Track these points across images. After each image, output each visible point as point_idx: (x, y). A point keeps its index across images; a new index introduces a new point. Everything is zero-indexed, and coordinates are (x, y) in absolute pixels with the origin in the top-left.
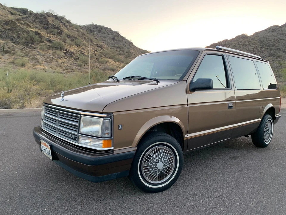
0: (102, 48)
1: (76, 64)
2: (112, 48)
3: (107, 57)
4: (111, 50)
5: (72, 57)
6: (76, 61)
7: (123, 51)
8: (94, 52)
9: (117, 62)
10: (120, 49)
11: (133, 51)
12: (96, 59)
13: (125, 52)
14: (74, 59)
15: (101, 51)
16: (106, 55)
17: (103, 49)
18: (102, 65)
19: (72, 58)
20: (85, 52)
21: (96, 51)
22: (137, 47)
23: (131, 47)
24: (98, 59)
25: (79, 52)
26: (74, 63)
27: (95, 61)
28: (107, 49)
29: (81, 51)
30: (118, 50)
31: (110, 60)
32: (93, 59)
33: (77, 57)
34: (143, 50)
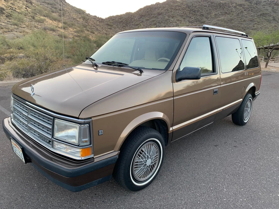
0: (32, 4)
1: (10, 22)
2: (42, 3)
3: (41, 15)
4: (42, 6)
5: (4, 13)
6: (10, 19)
7: (55, 8)
8: (26, 8)
9: (54, 21)
10: (51, 6)
11: (66, 9)
12: (31, 17)
13: (58, 10)
14: (6, 16)
15: (32, 7)
16: (40, 13)
17: (33, 4)
18: (40, 24)
19: (4, 15)
20: (15, 8)
21: (28, 7)
22: (70, 5)
23: (64, 4)
24: (34, 18)
25: (9, 7)
26: (8, 21)
27: (30, 19)
28: (38, 5)
29: (10, 6)
30: (49, 6)
31: (47, 20)
32: (27, 17)
33: (9, 14)
34: (77, 8)
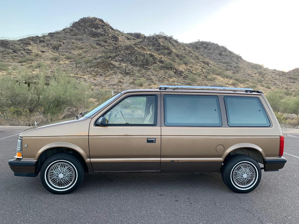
0: (208, 65)
1: (185, 82)
2: (219, 63)
3: (214, 74)
4: (217, 66)
5: (182, 75)
6: (186, 80)
7: (231, 66)
8: (202, 69)
9: (225, 79)
10: (227, 64)
11: (241, 66)
12: (204, 77)
13: (233, 67)
14: (183, 77)
15: (207, 68)
16: (214, 72)
17: (210, 65)
18: (210, 82)
19: (182, 77)
20: (192, 70)
21: (204, 68)
22: (246, 61)
23: (240, 62)
24: (206, 77)
25: (187, 70)
26: (183, 82)
27: (203, 78)
28: (214, 66)
29: (189, 69)
30: (225, 65)
31: (218, 77)
32: (201, 77)
33: (186, 75)
34: (254, 64)
